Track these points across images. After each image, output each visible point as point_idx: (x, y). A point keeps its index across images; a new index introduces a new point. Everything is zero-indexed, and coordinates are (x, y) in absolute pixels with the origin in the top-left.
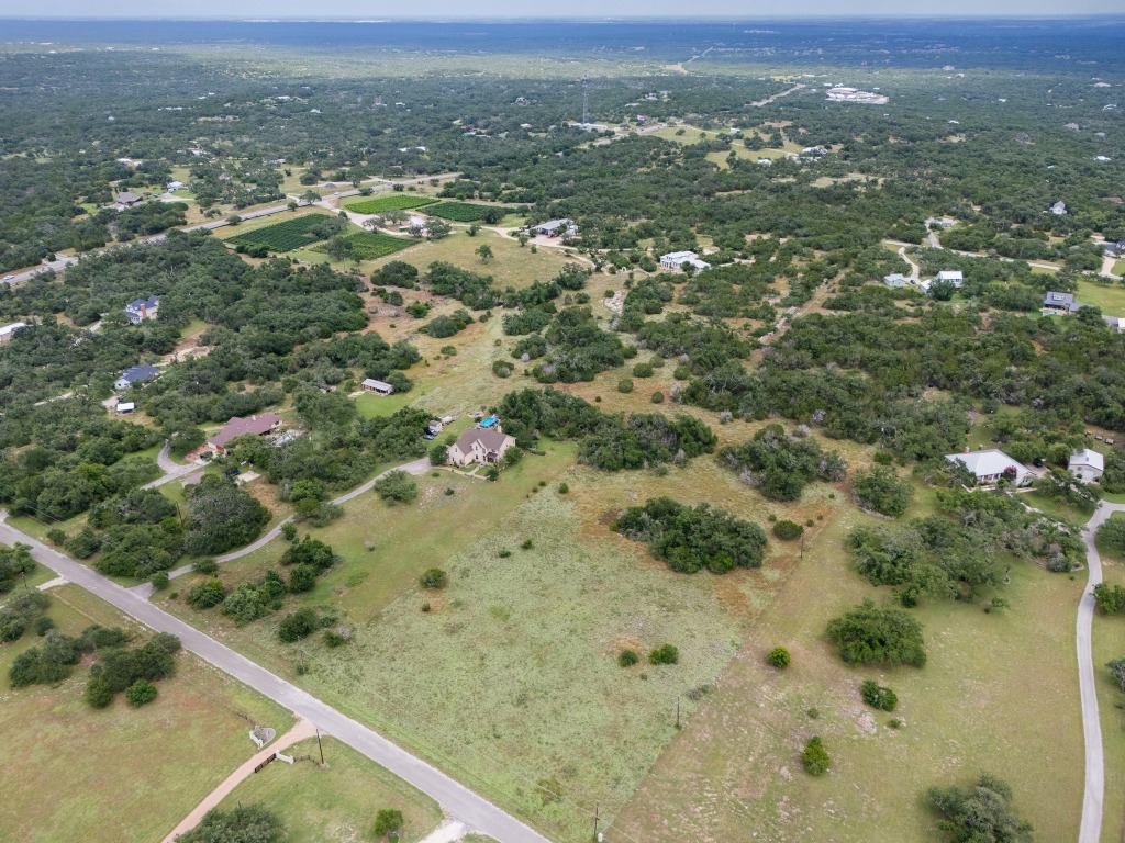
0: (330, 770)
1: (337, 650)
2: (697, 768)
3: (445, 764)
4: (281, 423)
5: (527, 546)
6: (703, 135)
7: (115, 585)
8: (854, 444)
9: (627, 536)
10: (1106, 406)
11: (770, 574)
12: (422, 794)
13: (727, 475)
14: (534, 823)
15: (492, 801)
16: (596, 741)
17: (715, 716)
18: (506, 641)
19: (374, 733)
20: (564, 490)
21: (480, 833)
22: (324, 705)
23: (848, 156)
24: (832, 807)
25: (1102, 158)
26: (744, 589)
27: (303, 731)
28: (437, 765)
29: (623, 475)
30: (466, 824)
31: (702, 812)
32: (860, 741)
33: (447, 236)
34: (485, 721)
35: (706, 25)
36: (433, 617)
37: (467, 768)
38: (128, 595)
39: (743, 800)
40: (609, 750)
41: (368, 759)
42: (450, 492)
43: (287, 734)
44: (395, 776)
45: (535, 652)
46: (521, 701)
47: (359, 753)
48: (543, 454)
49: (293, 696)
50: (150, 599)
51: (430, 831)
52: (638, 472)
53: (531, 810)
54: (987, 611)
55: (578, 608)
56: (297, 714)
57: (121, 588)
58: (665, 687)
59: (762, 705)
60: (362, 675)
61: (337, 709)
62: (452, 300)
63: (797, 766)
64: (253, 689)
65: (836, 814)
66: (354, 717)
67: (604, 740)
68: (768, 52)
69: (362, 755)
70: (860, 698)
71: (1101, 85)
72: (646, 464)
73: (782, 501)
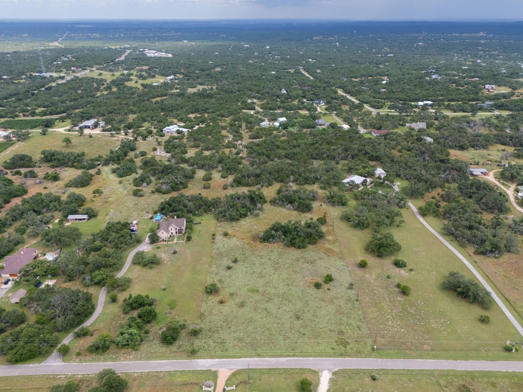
0: (254, 382)
1: (200, 336)
2: (376, 310)
3: (297, 354)
4: (37, 251)
5: (235, 261)
6: (113, 75)
7: (31, 365)
8: (309, 185)
9: (270, 243)
10: (369, 154)
11: (330, 238)
12: (301, 369)
13: (280, 208)
14: (349, 356)
15: (328, 357)
16: (338, 318)
17: (363, 292)
18: (267, 300)
19: (256, 359)
20: (226, 234)
21: (337, 369)
22: (221, 360)
23: (189, 79)
24: (421, 302)
25: (273, 72)
26: (327, 246)
27: (224, 374)
28: (294, 356)
29: (243, 221)
30: (328, 370)
31: (392, 323)
32: (407, 279)
33: (29, 137)
34: (293, 331)
35: (53, 23)
36: (227, 304)
37: (306, 351)
38: (46, 366)
39: (398, 313)
40: (345, 318)
41: (266, 369)
42: (175, 253)
43: (219, 380)
44: (283, 369)
45: (283, 299)
46: (298, 318)
47: (259, 369)
48: (200, 223)
49: (203, 363)
50: (63, 361)
51: (319, 380)
52: (247, 218)
53: (343, 352)
54: (398, 226)
55: (281, 276)
56: (213, 369)
57: (37, 364)
58: (338, 289)
59: (372, 282)
60: (223, 340)
61: (229, 358)
62: (67, 169)
63: (401, 295)
64: (179, 371)
65: (424, 304)
66: (240, 357)
67: (340, 316)
68: (98, 35)
69: (261, 369)
70: (395, 266)
71: (247, 46)
72: (249, 213)
73: (308, 212)
